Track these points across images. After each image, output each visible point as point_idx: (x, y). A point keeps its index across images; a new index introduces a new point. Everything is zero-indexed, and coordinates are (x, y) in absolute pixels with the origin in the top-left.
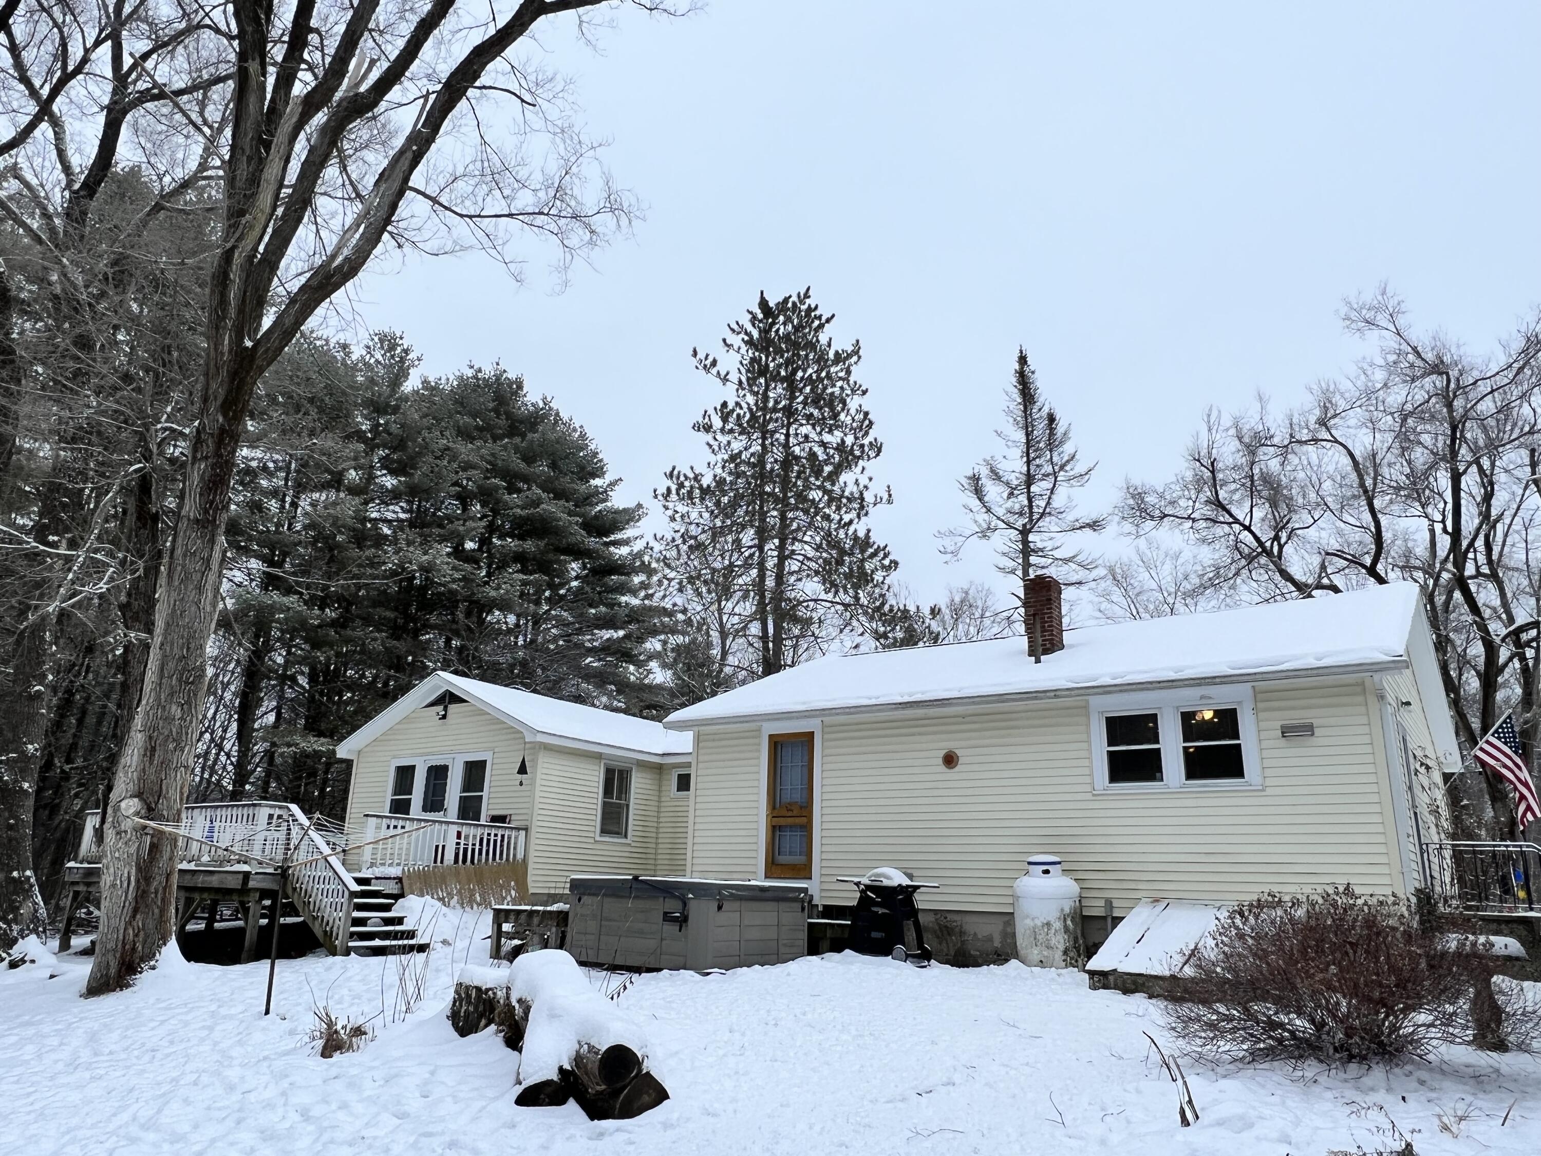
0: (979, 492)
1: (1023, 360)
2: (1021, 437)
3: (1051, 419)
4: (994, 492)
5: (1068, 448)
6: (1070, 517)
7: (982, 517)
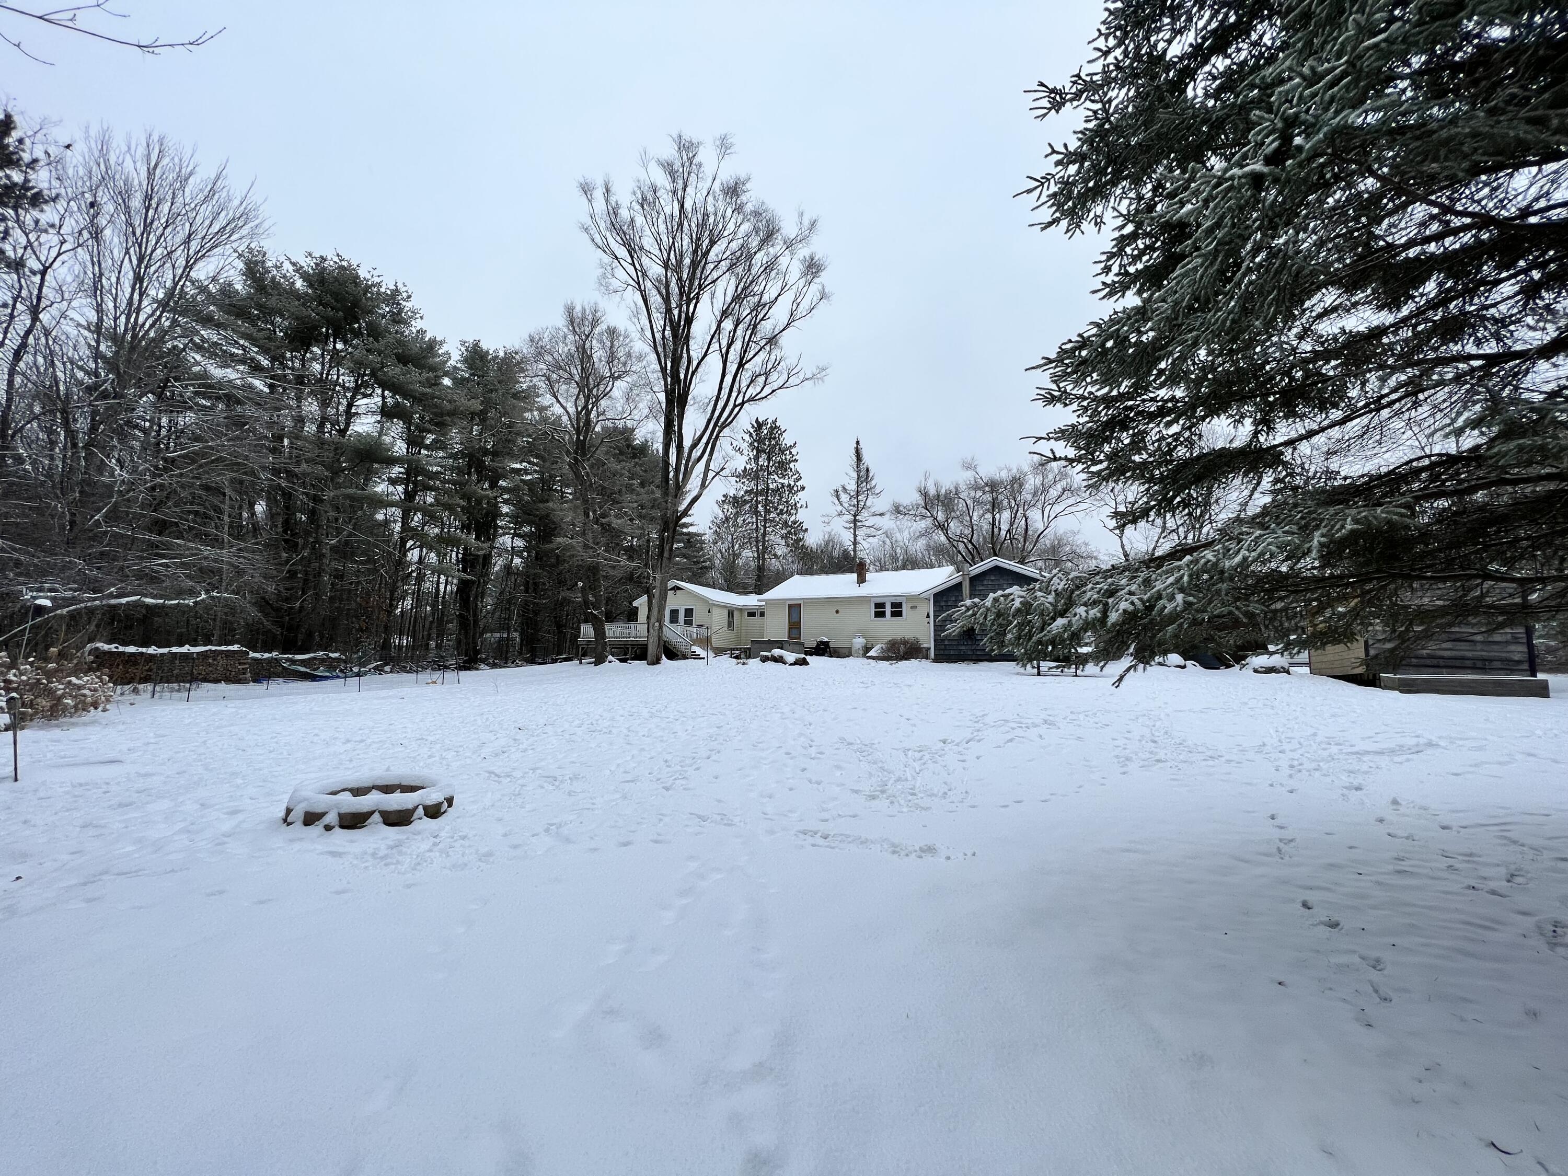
0: (838, 497)
1: (858, 443)
2: (855, 475)
3: (868, 470)
4: (844, 497)
5: (873, 483)
6: (872, 510)
7: (840, 508)
